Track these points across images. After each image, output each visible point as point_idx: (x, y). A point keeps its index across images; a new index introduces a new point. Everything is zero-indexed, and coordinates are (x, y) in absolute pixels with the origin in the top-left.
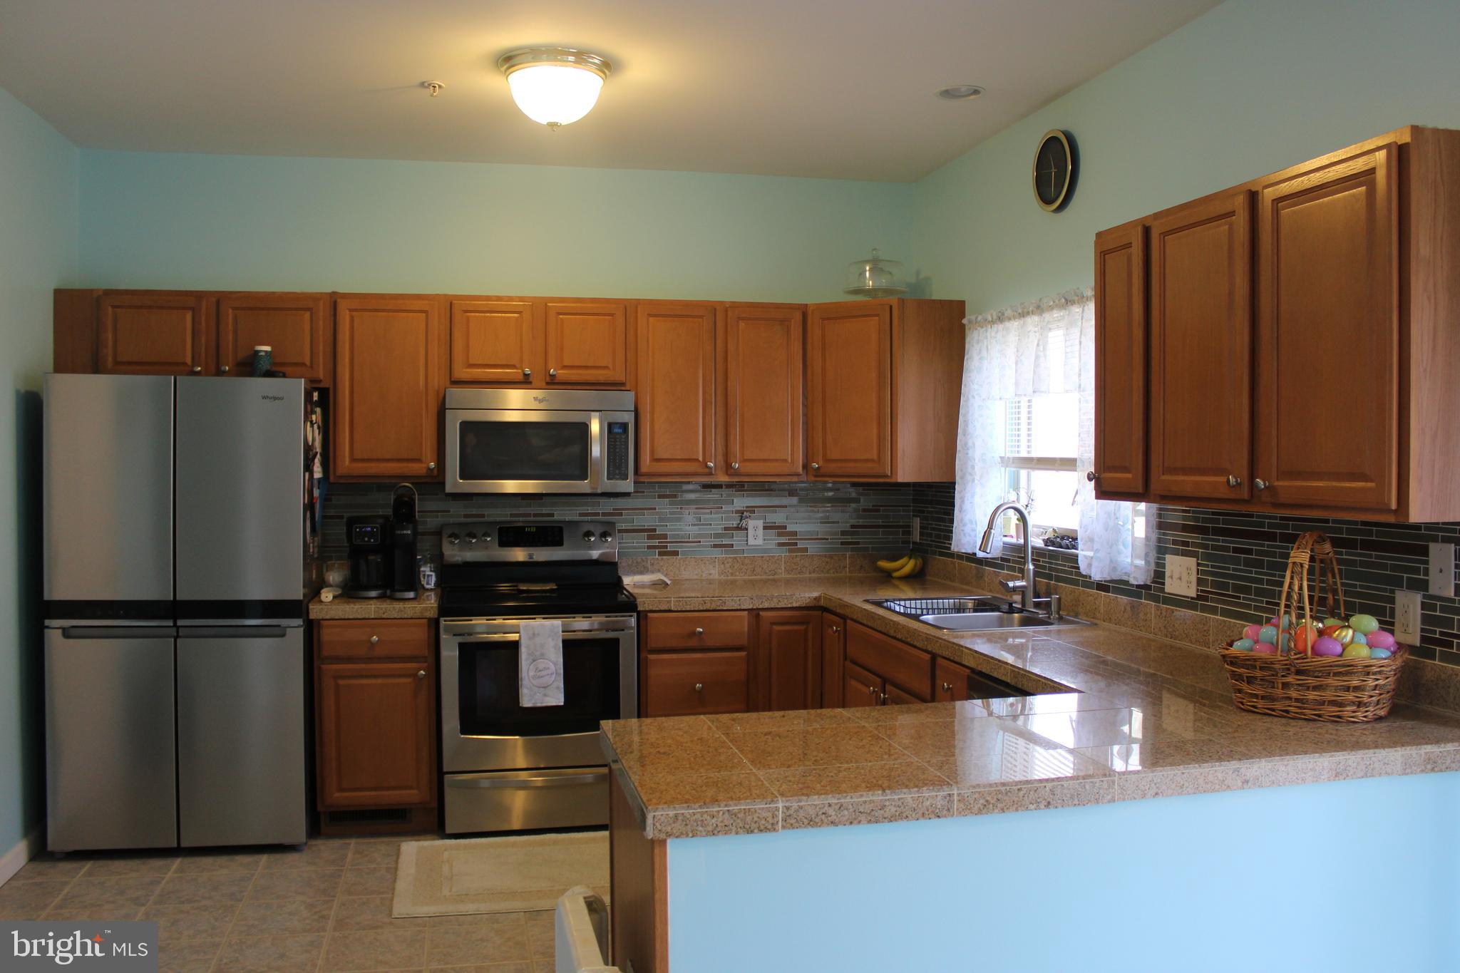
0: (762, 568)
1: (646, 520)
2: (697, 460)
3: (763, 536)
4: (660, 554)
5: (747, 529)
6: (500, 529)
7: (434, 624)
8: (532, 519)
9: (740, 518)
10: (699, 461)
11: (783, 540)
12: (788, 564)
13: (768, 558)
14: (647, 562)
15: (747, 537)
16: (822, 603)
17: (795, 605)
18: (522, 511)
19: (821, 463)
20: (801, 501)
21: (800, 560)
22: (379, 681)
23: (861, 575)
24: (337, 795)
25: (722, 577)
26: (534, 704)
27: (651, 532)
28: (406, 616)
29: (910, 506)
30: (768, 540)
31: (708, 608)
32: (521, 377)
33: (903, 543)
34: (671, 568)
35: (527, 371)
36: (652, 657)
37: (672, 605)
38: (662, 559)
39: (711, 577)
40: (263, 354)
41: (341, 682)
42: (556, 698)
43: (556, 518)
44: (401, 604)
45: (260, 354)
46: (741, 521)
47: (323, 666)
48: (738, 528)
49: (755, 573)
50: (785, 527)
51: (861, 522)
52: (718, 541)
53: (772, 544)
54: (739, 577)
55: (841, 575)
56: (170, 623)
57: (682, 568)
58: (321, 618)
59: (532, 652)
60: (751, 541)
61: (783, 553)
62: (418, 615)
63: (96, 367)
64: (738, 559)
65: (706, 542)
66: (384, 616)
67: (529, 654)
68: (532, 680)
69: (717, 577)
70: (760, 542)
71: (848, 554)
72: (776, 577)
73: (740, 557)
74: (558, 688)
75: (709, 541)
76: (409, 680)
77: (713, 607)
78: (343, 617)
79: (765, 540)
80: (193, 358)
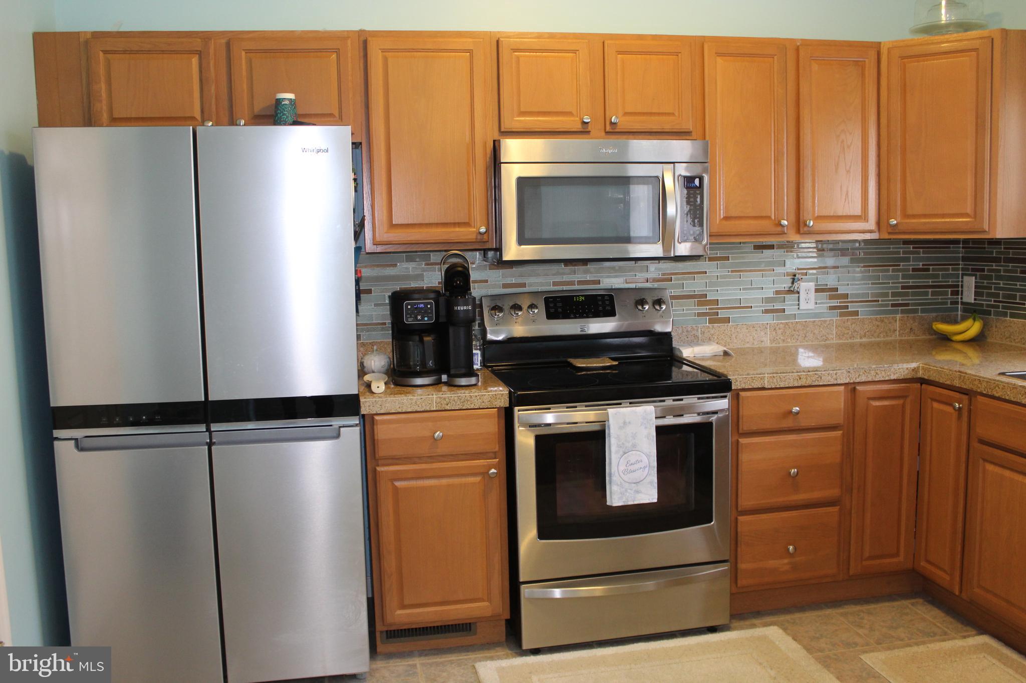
0: (814, 334)
1: (696, 286)
2: (769, 217)
3: (815, 300)
4: (711, 321)
5: (798, 293)
6: (546, 300)
7: (508, 416)
8: (576, 287)
9: (791, 280)
10: (772, 219)
11: (835, 303)
12: (840, 328)
13: (819, 324)
14: (697, 330)
15: (799, 301)
16: (920, 374)
17: (893, 377)
18: (566, 278)
19: (899, 219)
20: (852, 261)
21: (851, 325)
22: (444, 481)
23: (911, 338)
24: (399, 612)
25: (774, 345)
26: (624, 502)
27: (701, 299)
28: (472, 406)
29: (959, 265)
30: (820, 303)
31: (804, 384)
32: (578, 127)
33: (952, 303)
34: (723, 337)
35: (587, 119)
36: (743, 441)
37: (766, 382)
38: (713, 326)
39: (763, 345)
40: (287, 102)
41: (397, 484)
42: (648, 494)
43: (601, 286)
44: (467, 392)
45: (283, 103)
46: (793, 283)
47: (378, 469)
48: (790, 291)
49: (806, 339)
50: (837, 290)
51: (911, 282)
52: (770, 306)
53: (823, 308)
54: (791, 344)
55: (890, 338)
56: (203, 428)
57: (734, 336)
58: (375, 412)
59: (623, 444)
60: (803, 306)
61: (835, 318)
62: (487, 405)
63: (89, 120)
64: (790, 324)
65: (757, 307)
66: (448, 408)
67: (619, 446)
68: (622, 474)
69: (768, 344)
70: (811, 306)
71: (898, 316)
72: (828, 342)
73: (792, 322)
74: (651, 483)
75: (761, 306)
76: (478, 479)
77: (809, 382)
78: (400, 410)
79: (816, 303)
80: (202, 111)
